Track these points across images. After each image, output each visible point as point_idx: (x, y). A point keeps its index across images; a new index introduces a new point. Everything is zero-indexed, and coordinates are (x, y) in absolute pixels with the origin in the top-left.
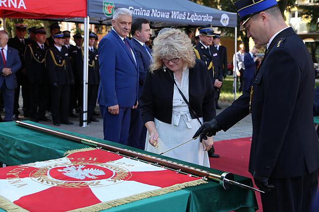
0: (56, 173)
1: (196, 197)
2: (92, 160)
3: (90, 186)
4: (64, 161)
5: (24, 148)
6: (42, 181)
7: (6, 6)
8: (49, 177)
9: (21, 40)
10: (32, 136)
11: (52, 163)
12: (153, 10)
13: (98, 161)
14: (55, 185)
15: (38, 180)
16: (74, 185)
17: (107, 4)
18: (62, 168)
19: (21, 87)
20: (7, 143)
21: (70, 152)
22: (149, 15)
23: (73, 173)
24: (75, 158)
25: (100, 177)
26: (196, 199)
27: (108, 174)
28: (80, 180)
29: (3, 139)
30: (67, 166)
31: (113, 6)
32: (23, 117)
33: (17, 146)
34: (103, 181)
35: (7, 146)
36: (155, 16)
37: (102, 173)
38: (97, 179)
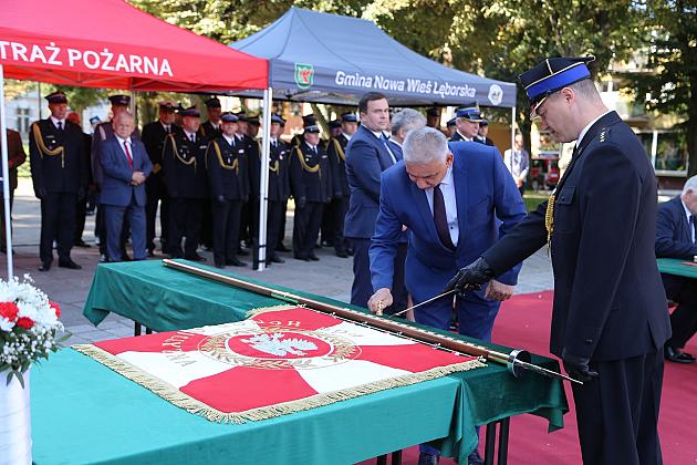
0: (239, 345)
1: (469, 389)
2: (293, 326)
3: (296, 368)
4: (248, 326)
5: (179, 303)
6: (219, 357)
7: (140, 71)
8: (228, 350)
9: (165, 126)
10: (191, 285)
11: (231, 329)
12: (377, 78)
13: (302, 327)
14: (241, 364)
15: (213, 354)
16: (271, 365)
17: (302, 67)
18: (248, 337)
19: (160, 202)
20: (151, 294)
21: (256, 312)
22: (370, 86)
23: (265, 344)
24: (265, 321)
25: (311, 354)
26: (470, 392)
27: (323, 349)
28: (278, 357)
29: (145, 288)
30: (255, 334)
31: (312, 70)
32: (160, 253)
33: (167, 299)
34: (316, 360)
35: (152, 300)
36: (380, 87)
37: (312, 346)
38: (305, 356)
